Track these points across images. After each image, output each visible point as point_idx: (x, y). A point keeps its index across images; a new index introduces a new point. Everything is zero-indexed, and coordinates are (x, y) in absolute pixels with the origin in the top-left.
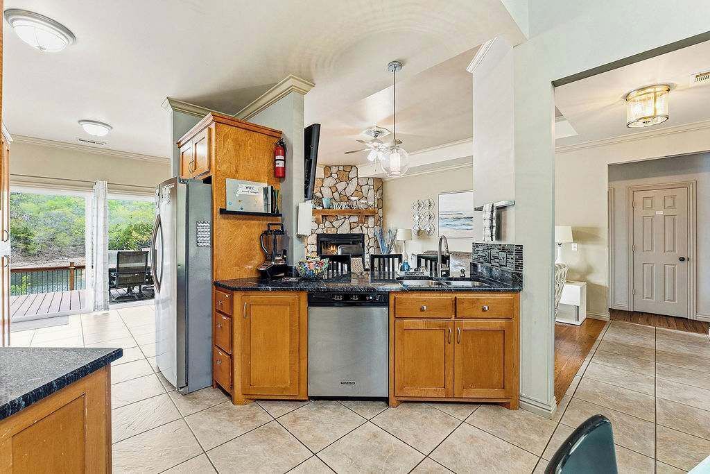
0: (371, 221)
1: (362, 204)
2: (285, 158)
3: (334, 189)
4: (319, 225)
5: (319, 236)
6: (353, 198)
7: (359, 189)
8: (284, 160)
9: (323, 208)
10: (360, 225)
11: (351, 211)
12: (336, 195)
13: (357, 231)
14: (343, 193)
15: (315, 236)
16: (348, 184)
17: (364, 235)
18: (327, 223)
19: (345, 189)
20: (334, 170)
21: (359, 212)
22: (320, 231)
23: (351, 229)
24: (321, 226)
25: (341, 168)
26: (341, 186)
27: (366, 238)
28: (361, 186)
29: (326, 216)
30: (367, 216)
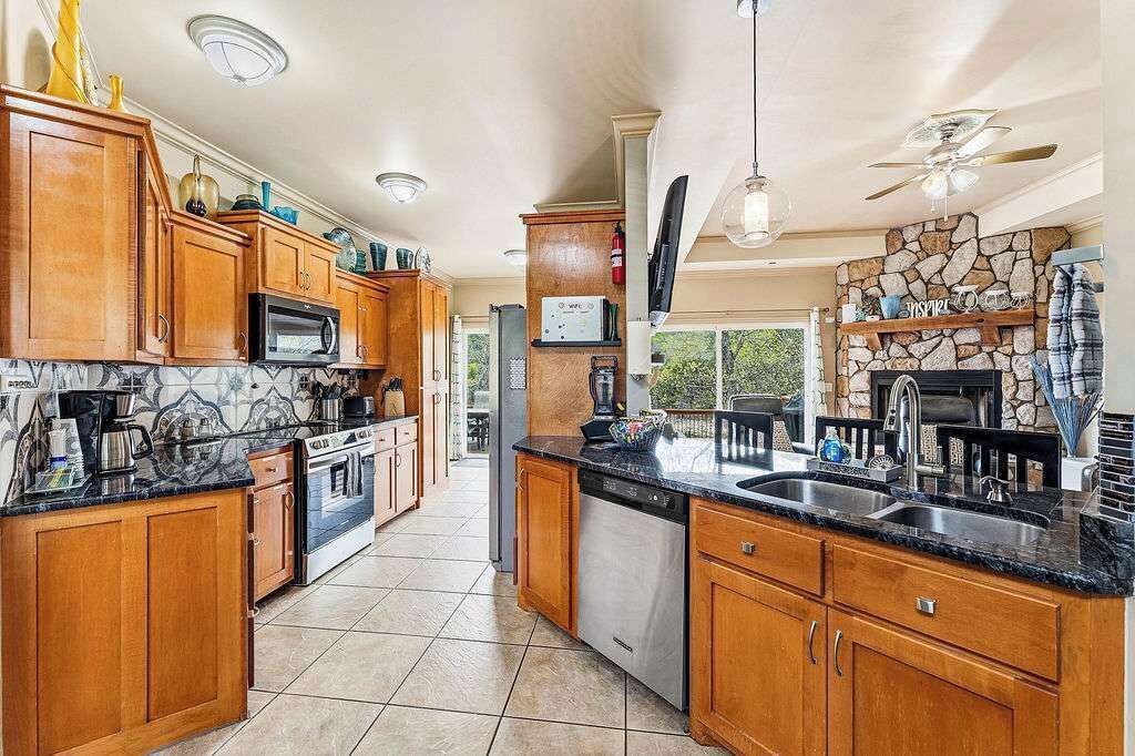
0: (1023, 339)
1: (992, 299)
2: (624, 250)
3: (911, 275)
4: (874, 353)
5: (873, 374)
6: (961, 290)
7: (982, 263)
8: (623, 255)
9: (883, 319)
10: (986, 349)
11: (957, 318)
12: (917, 287)
13: (977, 363)
14: (936, 280)
15: (866, 375)
16: (949, 258)
17: (1000, 372)
18: (895, 349)
19: (940, 271)
20: (910, 234)
21: (979, 320)
22: (877, 366)
23: (958, 359)
24: (880, 354)
25: (931, 227)
26: (929, 267)
27: (1007, 381)
28: (989, 258)
29: (891, 334)
30: (1011, 328)
